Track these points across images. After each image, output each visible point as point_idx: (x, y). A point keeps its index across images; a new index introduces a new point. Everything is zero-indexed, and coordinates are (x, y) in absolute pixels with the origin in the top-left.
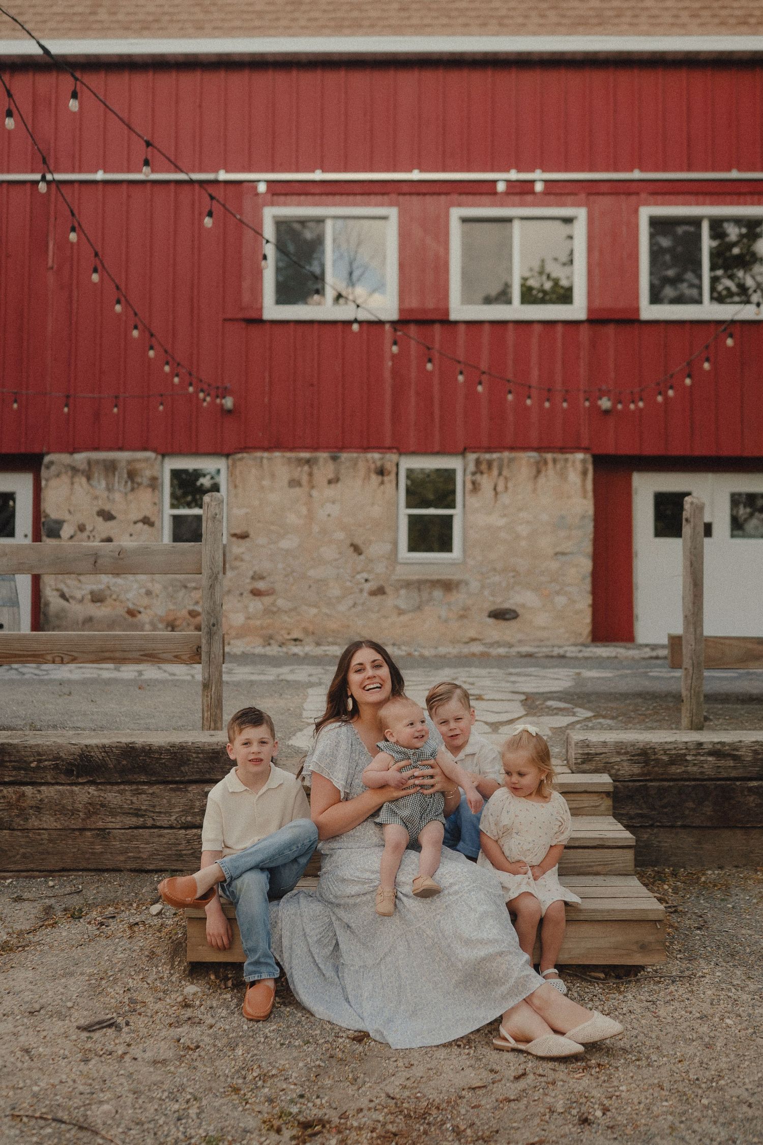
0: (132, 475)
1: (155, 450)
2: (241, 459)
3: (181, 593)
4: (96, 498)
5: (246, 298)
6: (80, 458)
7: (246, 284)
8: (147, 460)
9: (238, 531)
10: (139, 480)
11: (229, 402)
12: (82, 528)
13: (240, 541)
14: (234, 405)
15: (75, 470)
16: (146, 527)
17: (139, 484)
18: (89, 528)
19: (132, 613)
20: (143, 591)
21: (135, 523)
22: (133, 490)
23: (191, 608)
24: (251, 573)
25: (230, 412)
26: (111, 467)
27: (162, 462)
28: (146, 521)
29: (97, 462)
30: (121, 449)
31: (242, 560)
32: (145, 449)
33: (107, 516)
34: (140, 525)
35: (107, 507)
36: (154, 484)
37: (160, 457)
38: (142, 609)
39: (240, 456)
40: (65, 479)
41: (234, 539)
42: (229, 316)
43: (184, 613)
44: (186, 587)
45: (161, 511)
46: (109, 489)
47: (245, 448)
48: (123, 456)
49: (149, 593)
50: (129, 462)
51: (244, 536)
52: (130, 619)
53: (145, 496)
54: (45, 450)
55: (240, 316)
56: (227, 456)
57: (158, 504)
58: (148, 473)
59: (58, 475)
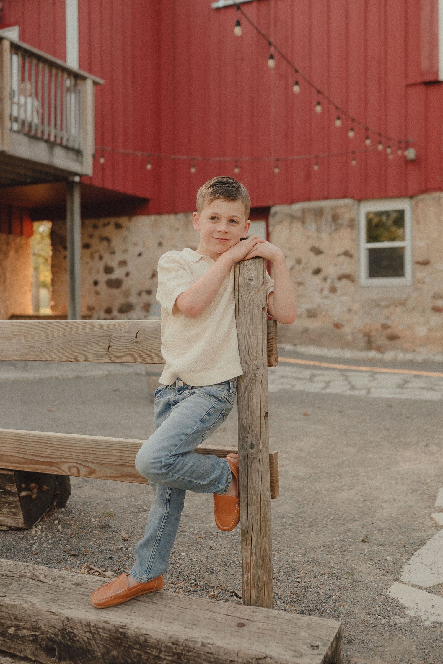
0: (335, 218)
1: (353, 197)
2: (422, 200)
3: (375, 311)
4: (309, 238)
5: (425, 65)
6: (297, 207)
7: (425, 53)
8: (346, 206)
9: (421, 259)
10: (340, 222)
11: (411, 154)
12: (299, 261)
13: (422, 267)
14: (417, 155)
15: (292, 217)
16: (347, 259)
17: (341, 225)
18: (304, 261)
19: (337, 326)
20: (345, 309)
21: (339, 255)
22: (336, 230)
23: (383, 321)
24: (431, 294)
25: (412, 161)
26: (319, 213)
27: (359, 206)
28: (347, 254)
29: (309, 210)
30: (327, 198)
31: (423, 282)
32: (345, 197)
33: (317, 251)
34: (342, 258)
35: (317, 245)
36: (352, 224)
37: (356, 203)
38: (344, 323)
39: (421, 197)
40: (286, 224)
41: (417, 266)
42: (410, 81)
43: (377, 326)
44: (378, 305)
45: (358, 245)
46: (318, 230)
47: (426, 190)
48: (327, 204)
49: (350, 310)
50: (333, 208)
51: (425, 263)
52: (336, 330)
53: (346, 234)
54: (271, 203)
55: (420, 80)
56: (411, 197)
57: (356, 241)
58: (347, 216)
59: (281, 222)
